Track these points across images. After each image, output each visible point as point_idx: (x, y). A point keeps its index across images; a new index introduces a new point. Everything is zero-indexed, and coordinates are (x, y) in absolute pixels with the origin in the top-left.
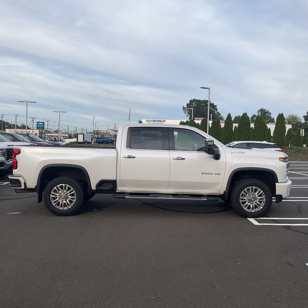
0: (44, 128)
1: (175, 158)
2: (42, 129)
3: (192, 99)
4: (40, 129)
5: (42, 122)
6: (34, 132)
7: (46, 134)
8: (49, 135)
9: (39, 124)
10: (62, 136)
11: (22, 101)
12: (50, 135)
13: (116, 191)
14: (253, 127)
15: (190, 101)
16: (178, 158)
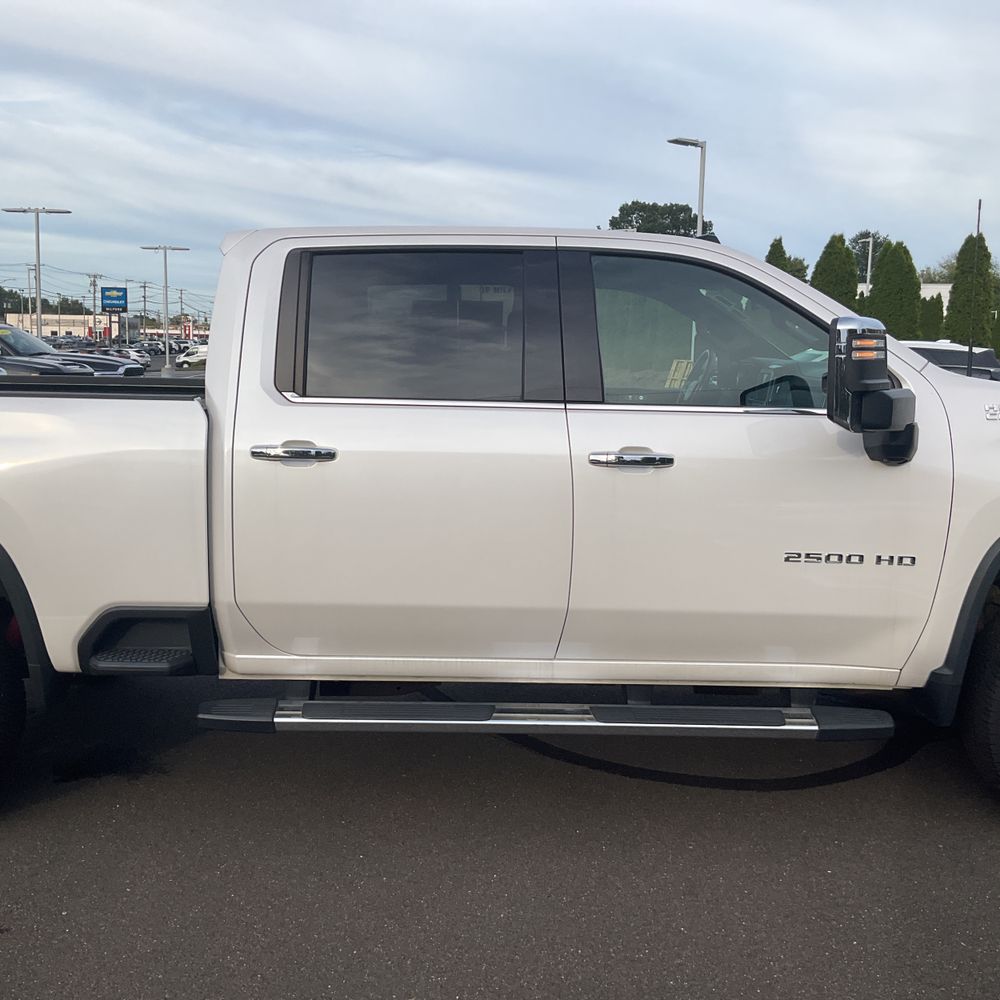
0: (125, 310)
1: (603, 458)
2: (118, 312)
3: (630, 204)
4: (115, 312)
5: (118, 290)
6: (100, 322)
7: (142, 331)
8: (151, 334)
9: (107, 293)
10: (194, 335)
11: (18, 207)
12: (154, 331)
13: (217, 672)
14: (866, 294)
15: (622, 210)
16: (626, 458)
